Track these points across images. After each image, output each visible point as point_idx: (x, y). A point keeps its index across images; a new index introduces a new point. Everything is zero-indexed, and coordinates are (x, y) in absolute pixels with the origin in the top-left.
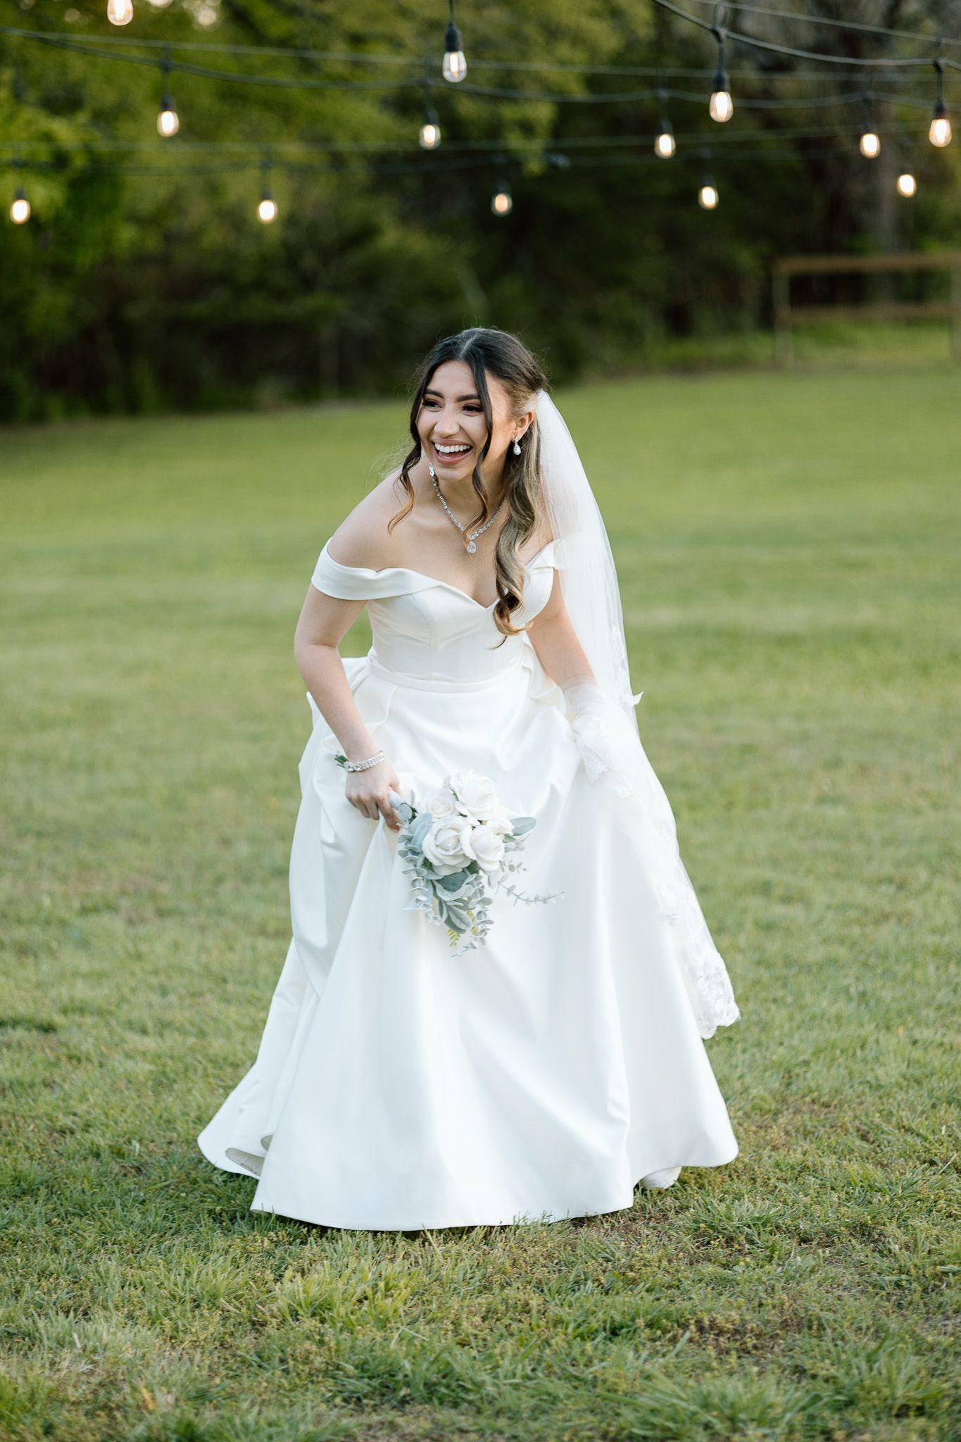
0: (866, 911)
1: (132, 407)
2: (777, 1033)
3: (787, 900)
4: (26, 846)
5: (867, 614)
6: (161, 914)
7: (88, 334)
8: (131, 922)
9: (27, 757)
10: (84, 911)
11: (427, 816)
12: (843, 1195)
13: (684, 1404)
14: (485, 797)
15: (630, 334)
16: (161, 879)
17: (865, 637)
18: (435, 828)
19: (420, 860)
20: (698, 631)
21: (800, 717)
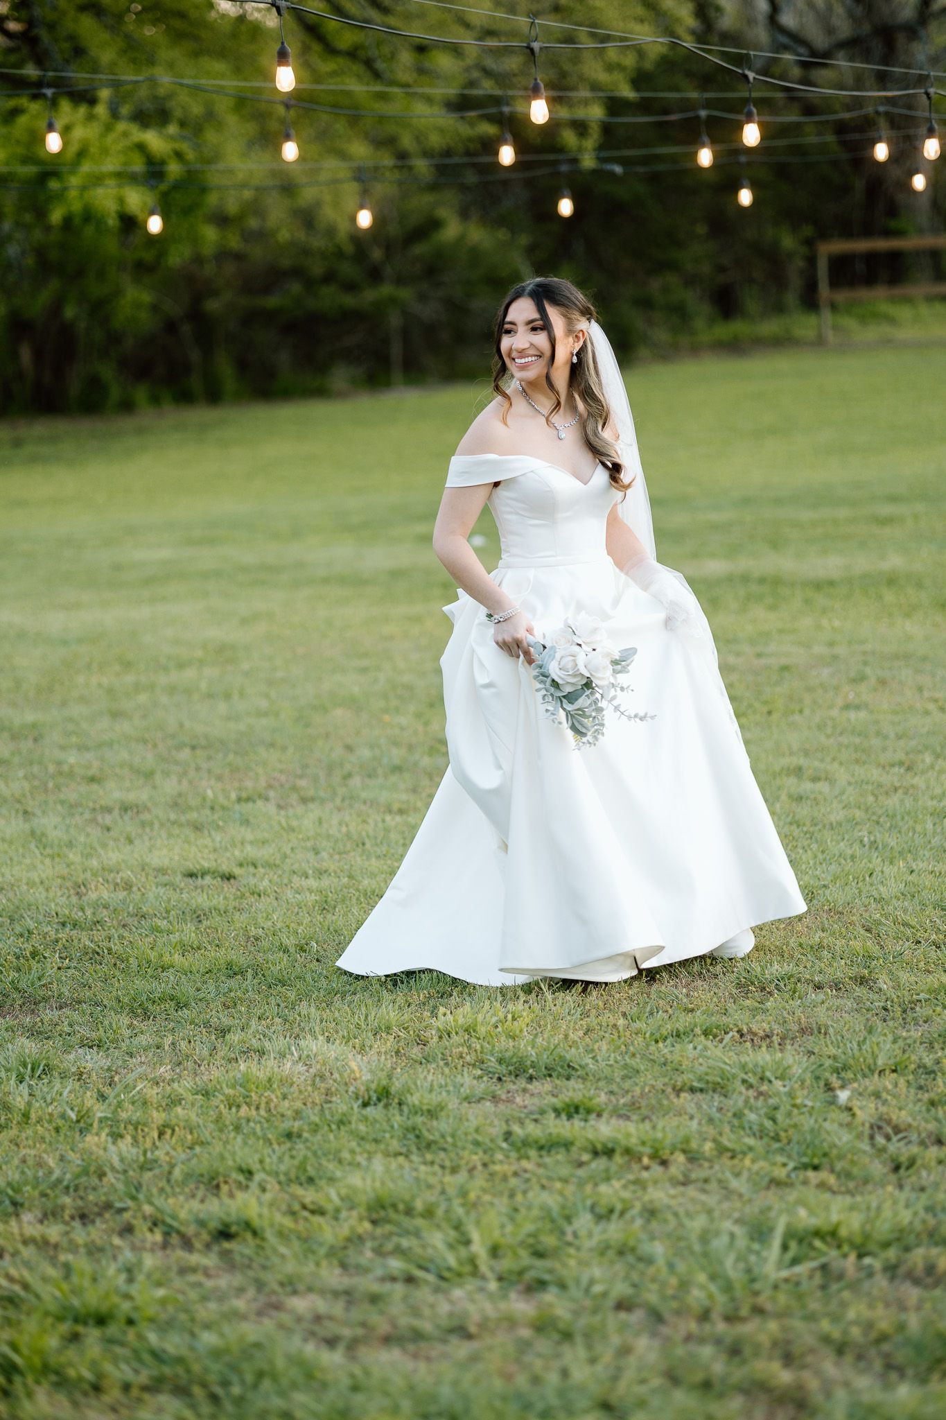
0: (880, 786)
1: (214, 396)
2: (804, 867)
3: (815, 779)
4: (185, 754)
5: (894, 561)
6: (304, 800)
7: (171, 327)
8: (280, 807)
9: (172, 690)
10: (239, 800)
11: (553, 648)
12: (849, 962)
13: (728, 1068)
14: (595, 630)
15: (680, 315)
16: (301, 777)
17: (892, 581)
18: (558, 656)
19: (549, 681)
20: (745, 579)
21: (831, 644)
